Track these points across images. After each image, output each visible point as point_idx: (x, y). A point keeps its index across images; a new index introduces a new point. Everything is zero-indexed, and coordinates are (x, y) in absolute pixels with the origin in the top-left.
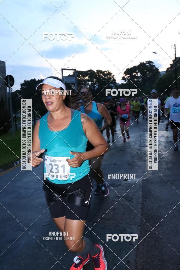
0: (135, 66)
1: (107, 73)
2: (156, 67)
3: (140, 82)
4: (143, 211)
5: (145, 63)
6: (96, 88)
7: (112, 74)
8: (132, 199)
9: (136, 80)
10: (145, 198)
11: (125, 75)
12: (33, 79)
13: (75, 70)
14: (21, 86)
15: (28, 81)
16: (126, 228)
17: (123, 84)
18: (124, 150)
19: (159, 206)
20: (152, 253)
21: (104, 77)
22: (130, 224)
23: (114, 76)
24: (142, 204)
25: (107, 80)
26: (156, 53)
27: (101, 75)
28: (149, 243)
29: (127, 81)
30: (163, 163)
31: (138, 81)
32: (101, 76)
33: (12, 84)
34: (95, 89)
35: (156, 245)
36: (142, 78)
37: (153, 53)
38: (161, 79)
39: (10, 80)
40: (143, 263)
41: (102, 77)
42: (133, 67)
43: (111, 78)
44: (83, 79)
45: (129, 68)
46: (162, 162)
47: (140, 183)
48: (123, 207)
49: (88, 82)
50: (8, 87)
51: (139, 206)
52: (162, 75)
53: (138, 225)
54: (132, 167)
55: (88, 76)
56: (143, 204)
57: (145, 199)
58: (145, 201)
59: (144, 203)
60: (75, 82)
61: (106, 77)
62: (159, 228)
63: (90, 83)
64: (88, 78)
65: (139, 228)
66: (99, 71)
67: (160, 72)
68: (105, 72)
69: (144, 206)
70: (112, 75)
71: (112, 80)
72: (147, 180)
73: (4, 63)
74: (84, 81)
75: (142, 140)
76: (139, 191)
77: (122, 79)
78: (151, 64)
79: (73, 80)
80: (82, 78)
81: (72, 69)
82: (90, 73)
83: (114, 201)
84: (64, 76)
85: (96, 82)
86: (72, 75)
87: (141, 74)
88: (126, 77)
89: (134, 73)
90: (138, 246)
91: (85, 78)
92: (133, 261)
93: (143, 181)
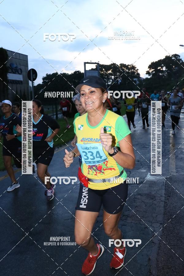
0: (160, 60)
1: (131, 66)
2: (183, 61)
3: (165, 76)
4: (166, 209)
5: (171, 56)
6: (119, 83)
7: (136, 68)
8: (155, 197)
9: (160, 74)
11: (150, 69)
12: (56, 72)
13: (98, 64)
14: (43, 80)
15: (50, 75)
17: (147, 78)
18: (147, 146)
21: (127, 71)
22: (151, 222)
23: (138, 70)
24: (165, 202)
25: (130, 74)
26: (183, 46)
27: (124, 69)
28: (171, 242)
29: (151, 75)
31: (163, 75)
33: (34, 77)
35: (179, 244)
36: (168, 72)
37: (180, 45)
39: (33, 74)
40: (164, 262)
42: (158, 61)
43: (135, 72)
44: (106, 73)
45: (154, 62)
47: (163, 181)
48: (146, 205)
50: (31, 81)
51: (162, 204)
53: (161, 224)
55: (111, 70)
57: (168, 197)
58: (168, 199)
59: (167, 201)
61: (130, 71)
62: (182, 227)
63: (113, 77)
64: (111, 72)
65: (161, 226)
66: (123, 65)
68: (129, 66)
69: (167, 205)
70: (136, 69)
71: (136, 74)
72: (171, 178)
73: (27, 56)
74: (107, 75)
75: (166, 137)
76: (162, 189)
77: (146, 74)
78: (177, 58)
79: (96, 74)
81: (95, 62)
82: (113, 67)
83: (136, 198)
84: (86, 70)
85: (119, 77)
86: (95, 69)
87: (166, 68)
88: (151, 71)
89: (159, 67)
90: (159, 244)
91: (108, 72)
92: (154, 259)
93: (166, 179)
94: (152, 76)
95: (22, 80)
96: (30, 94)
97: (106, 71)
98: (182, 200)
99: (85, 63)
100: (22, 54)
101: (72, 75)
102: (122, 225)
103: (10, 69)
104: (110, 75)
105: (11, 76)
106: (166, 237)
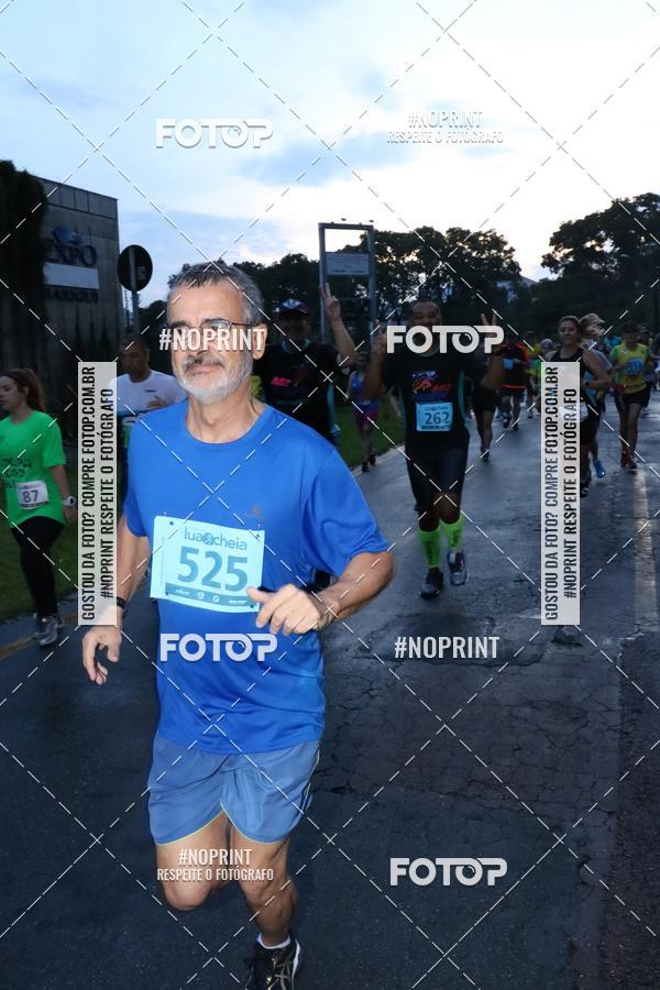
0: (595, 215)
1: (489, 239)
3: (608, 273)
4: (628, 759)
5: (632, 201)
6: (444, 298)
7: (505, 243)
8: (585, 712)
9: (594, 266)
10: (634, 711)
11: (556, 249)
13: (369, 228)
16: (562, 820)
17: (545, 282)
21: (474, 254)
22: (574, 807)
23: (512, 250)
24: (621, 732)
25: (486, 267)
27: (464, 248)
29: (561, 271)
31: (605, 271)
32: (464, 252)
33: (143, 277)
34: (442, 300)
36: (620, 259)
39: (137, 265)
40: (628, 959)
41: (470, 254)
42: (586, 217)
43: (503, 260)
44: (397, 263)
45: (570, 222)
48: (552, 743)
49: (415, 274)
50: (128, 288)
51: (612, 739)
53: (610, 813)
55: (417, 251)
56: (627, 733)
57: (635, 715)
58: (633, 722)
59: (630, 729)
60: (367, 273)
61: (484, 256)
63: (423, 277)
64: (415, 259)
65: (612, 822)
66: (457, 234)
68: (481, 238)
69: (631, 742)
70: (506, 248)
71: (505, 265)
72: (640, 644)
73: (116, 200)
74: (400, 268)
75: (619, 494)
76: (610, 684)
77: (543, 265)
78: (655, 206)
79: (362, 266)
80: (394, 258)
81: (357, 223)
82: (426, 240)
83: (516, 717)
84: (327, 250)
85: (444, 275)
86: (357, 248)
87: (616, 244)
88: (559, 256)
89: (591, 240)
91: (403, 259)
92: (589, 945)
93: (624, 646)
94: (565, 272)
95: (95, 285)
97: (398, 256)
99: (323, 227)
100: (95, 194)
101: (275, 269)
102: (467, 818)
103: (53, 249)
104: (413, 270)
105: (58, 274)
106: (632, 865)
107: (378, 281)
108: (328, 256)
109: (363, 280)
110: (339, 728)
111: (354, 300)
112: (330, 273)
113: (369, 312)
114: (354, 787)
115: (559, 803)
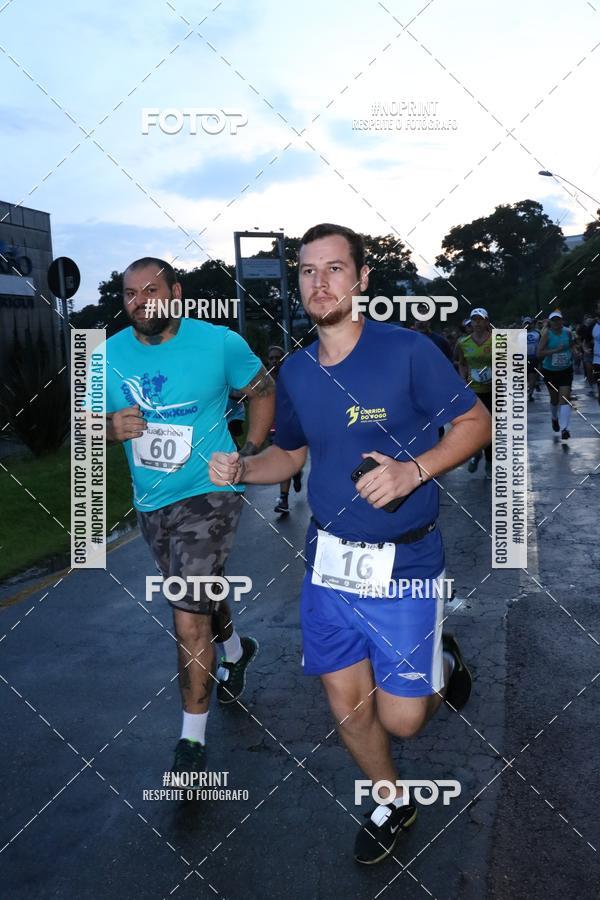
0: (480, 221)
1: (388, 243)
2: (551, 222)
3: (494, 270)
4: (513, 709)
5: (513, 207)
7: (403, 247)
8: (475, 668)
9: (482, 265)
10: (518, 665)
11: (448, 251)
13: (279, 236)
14: (101, 293)
16: (454, 766)
17: (439, 280)
18: (447, 502)
19: (567, 692)
20: (545, 853)
21: (375, 257)
22: (465, 754)
23: (409, 252)
24: (507, 684)
25: (386, 268)
26: (549, 174)
28: (533, 819)
29: (453, 270)
30: (579, 546)
31: (492, 269)
33: (71, 286)
35: (557, 825)
36: (505, 259)
37: (542, 173)
38: (568, 261)
39: (66, 275)
40: (512, 888)
41: (371, 256)
42: (474, 222)
43: (401, 262)
45: (459, 226)
46: (573, 543)
47: (500, 613)
50: (59, 297)
51: (499, 692)
52: (571, 248)
53: (496, 758)
54: (475, 560)
56: (512, 685)
57: (519, 668)
58: (517, 675)
59: (515, 681)
60: (279, 276)
61: (384, 258)
62: (565, 766)
65: (498, 766)
67: (565, 238)
68: (381, 242)
69: (515, 693)
70: (404, 250)
71: (403, 266)
72: (524, 604)
73: (48, 215)
76: (498, 642)
77: (437, 265)
78: (534, 211)
79: (274, 270)
81: (269, 231)
84: (243, 255)
86: (270, 253)
87: (500, 245)
88: (450, 257)
89: (478, 242)
90: (493, 827)
92: (478, 877)
93: (510, 606)
94: (456, 272)
95: (31, 292)
96: (58, 339)
98: (562, 676)
99: (238, 236)
100: (30, 210)
101: (196, 274)
107: (289, 284)
108: (244, 262)
109: (276, 282)
110: (255, 692)
111: (268, 301)
112: (245, 276)
113: (282, 311)
114: (268, 745)
115: (451, 751)
